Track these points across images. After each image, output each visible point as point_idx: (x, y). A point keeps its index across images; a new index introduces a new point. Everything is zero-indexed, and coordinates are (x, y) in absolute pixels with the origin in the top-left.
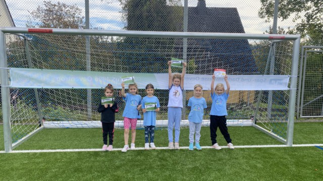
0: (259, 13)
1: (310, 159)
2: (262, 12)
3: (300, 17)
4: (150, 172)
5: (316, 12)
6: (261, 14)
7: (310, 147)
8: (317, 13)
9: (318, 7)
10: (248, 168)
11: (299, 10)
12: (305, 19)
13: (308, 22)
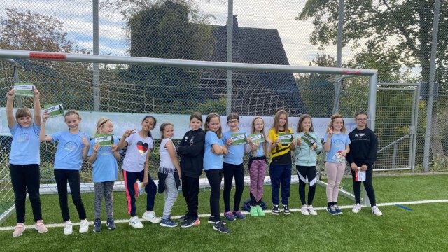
0: (311, 37)
1: (395, 221)
2: (316, 37)
3: (359, 45)
4: (208, 246)
5: (379, 39)
6: (314, 39)
7: (391, 206)
8: (380, 41)
9: (381, 34)
10: (328, 235)
11: (359, 37)
12: (366, 47)
13: (370, 51)
